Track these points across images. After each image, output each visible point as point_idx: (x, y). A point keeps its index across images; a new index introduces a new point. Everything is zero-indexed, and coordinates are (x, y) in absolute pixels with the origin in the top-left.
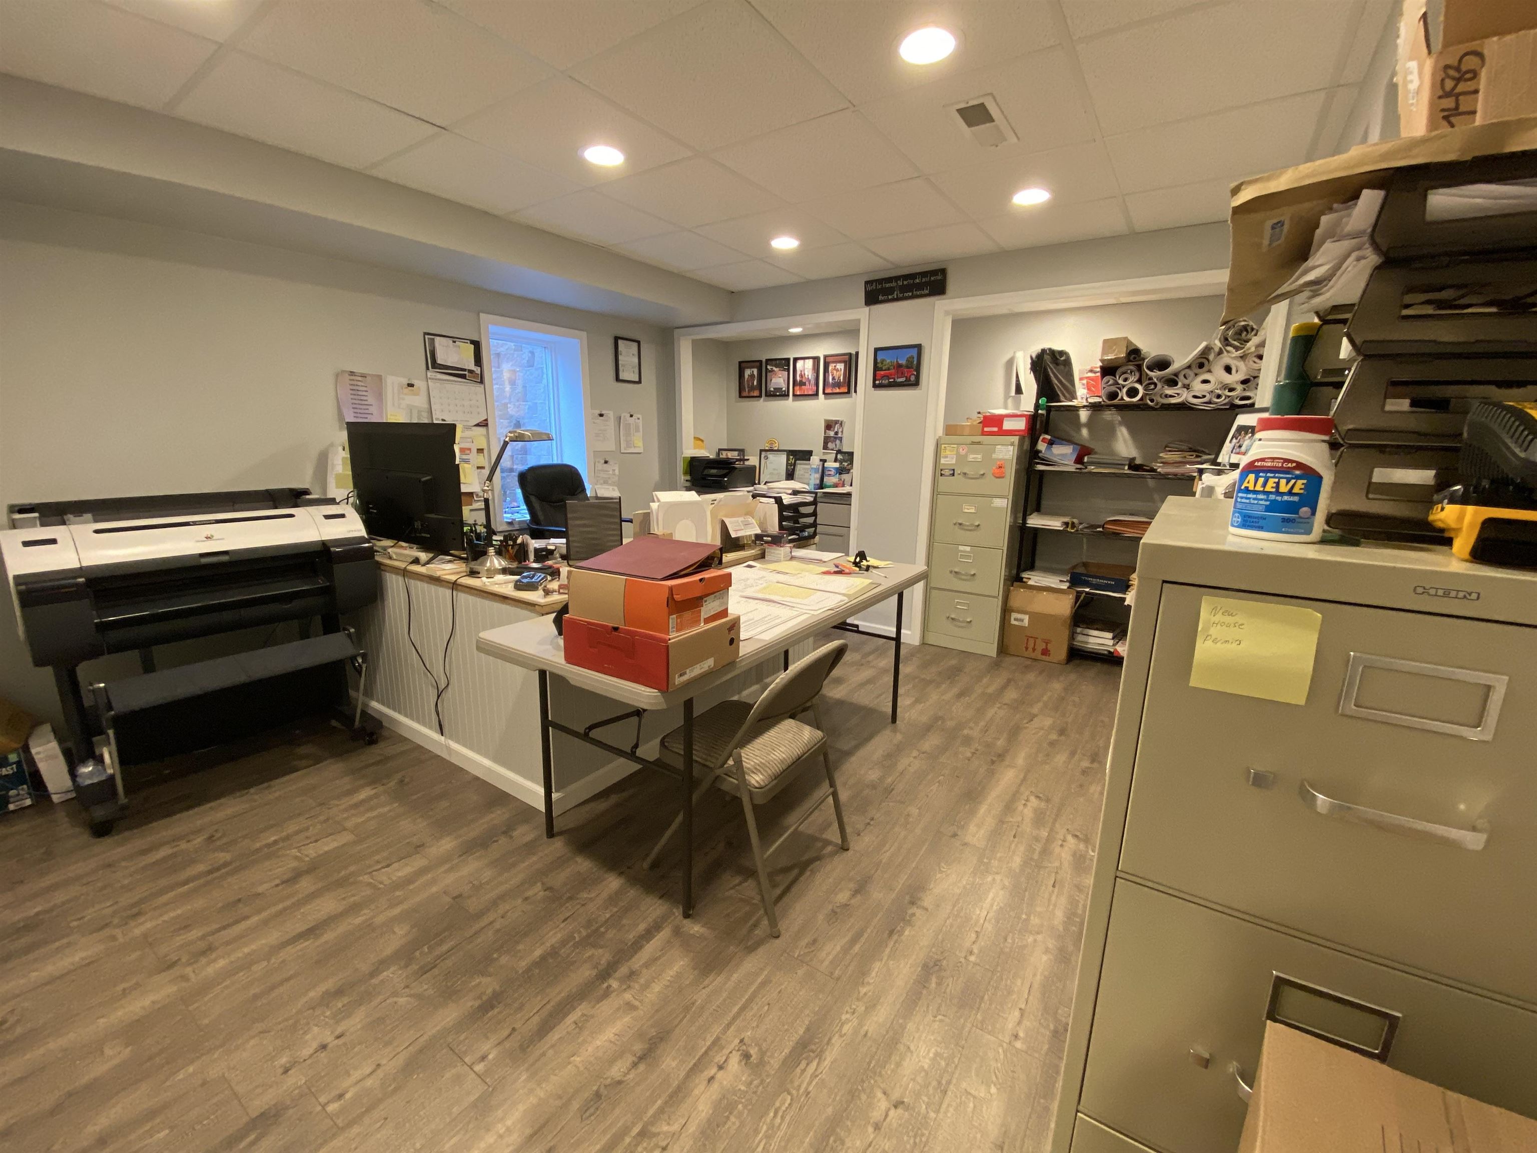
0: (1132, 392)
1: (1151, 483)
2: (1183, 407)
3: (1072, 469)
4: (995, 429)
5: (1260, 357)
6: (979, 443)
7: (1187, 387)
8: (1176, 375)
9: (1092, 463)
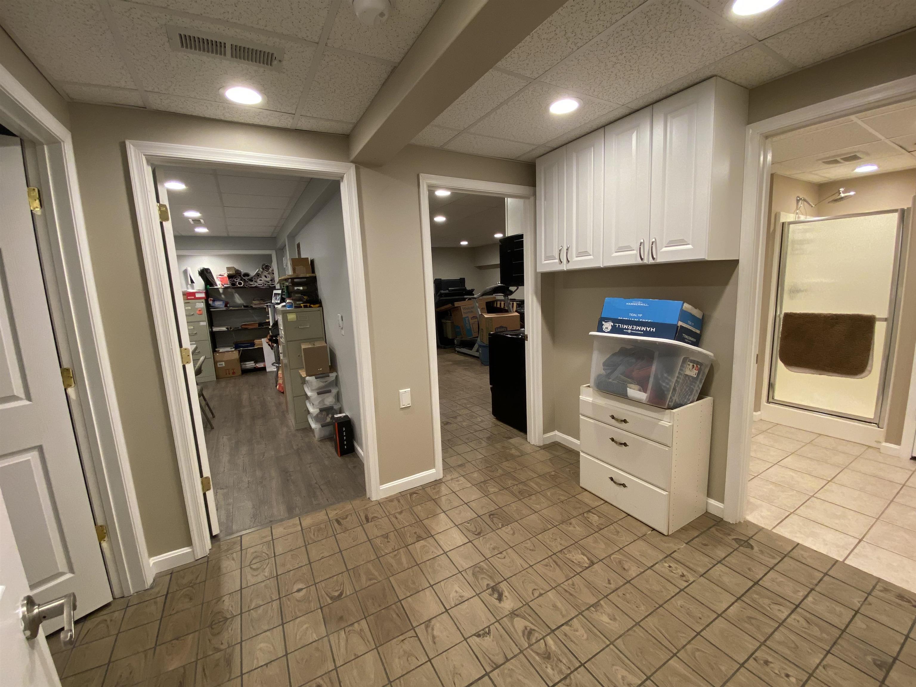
0: (240, 284)
1: (250, 311)
2: (256, 287)
3: (224, 309)
4: (193, 297)
5: (273, 274)
6: (188, 303)
7: (256, 282)
8: (252, 278)
9: (231, 307)
